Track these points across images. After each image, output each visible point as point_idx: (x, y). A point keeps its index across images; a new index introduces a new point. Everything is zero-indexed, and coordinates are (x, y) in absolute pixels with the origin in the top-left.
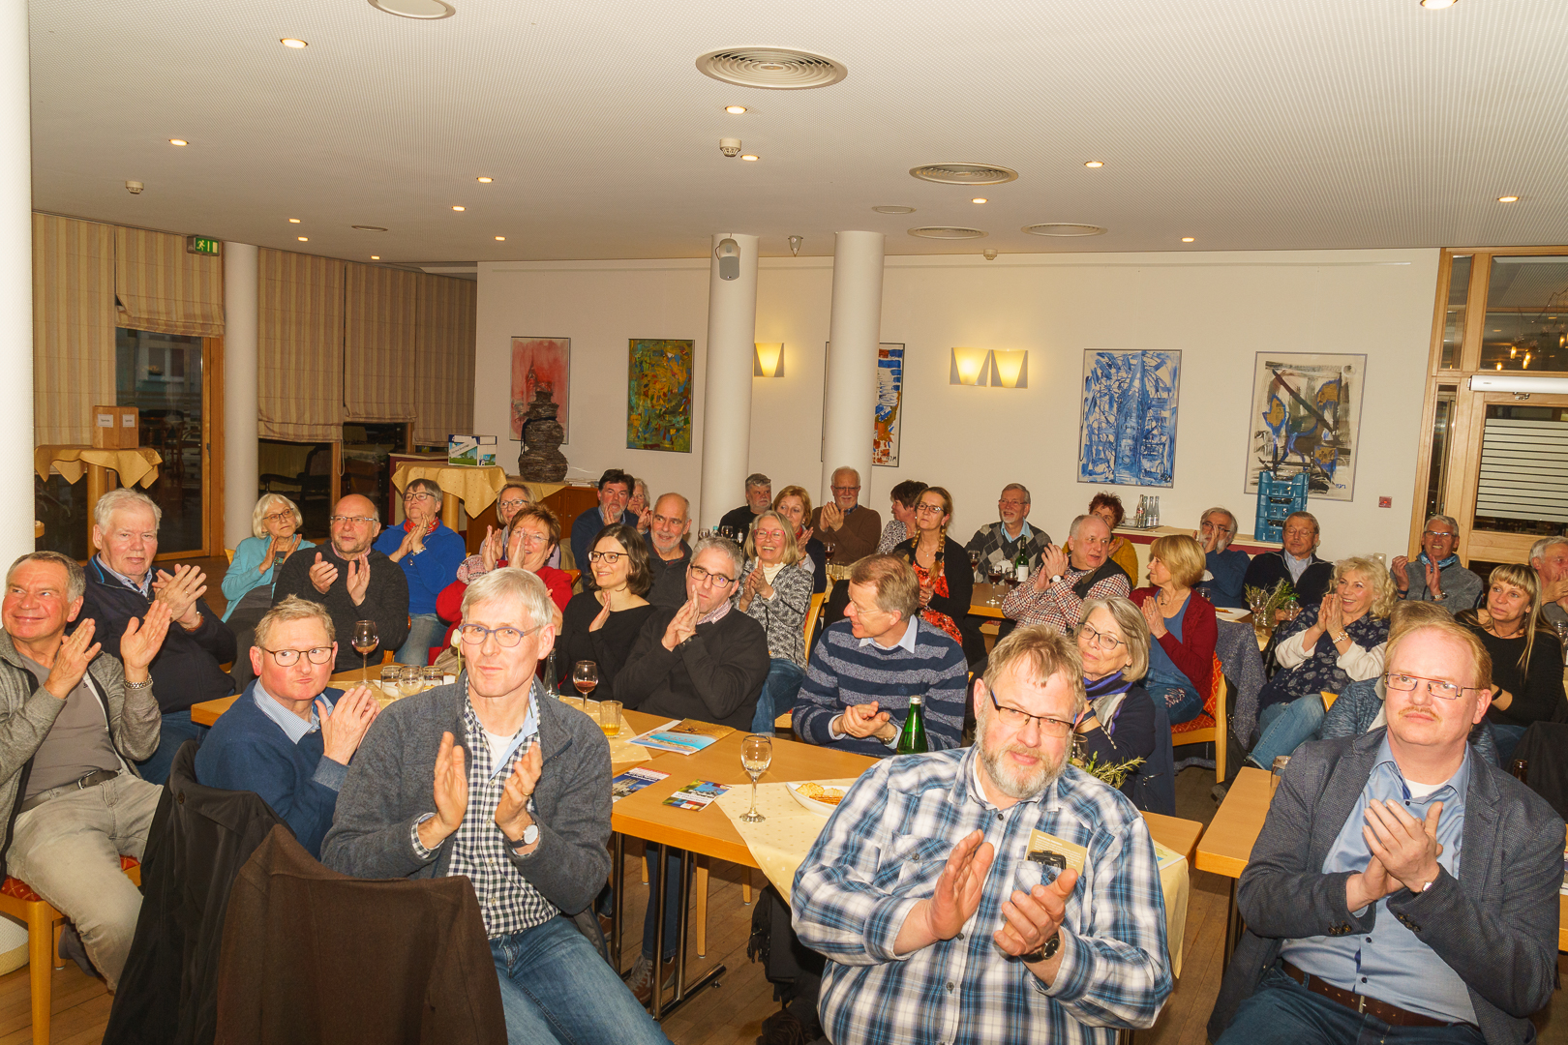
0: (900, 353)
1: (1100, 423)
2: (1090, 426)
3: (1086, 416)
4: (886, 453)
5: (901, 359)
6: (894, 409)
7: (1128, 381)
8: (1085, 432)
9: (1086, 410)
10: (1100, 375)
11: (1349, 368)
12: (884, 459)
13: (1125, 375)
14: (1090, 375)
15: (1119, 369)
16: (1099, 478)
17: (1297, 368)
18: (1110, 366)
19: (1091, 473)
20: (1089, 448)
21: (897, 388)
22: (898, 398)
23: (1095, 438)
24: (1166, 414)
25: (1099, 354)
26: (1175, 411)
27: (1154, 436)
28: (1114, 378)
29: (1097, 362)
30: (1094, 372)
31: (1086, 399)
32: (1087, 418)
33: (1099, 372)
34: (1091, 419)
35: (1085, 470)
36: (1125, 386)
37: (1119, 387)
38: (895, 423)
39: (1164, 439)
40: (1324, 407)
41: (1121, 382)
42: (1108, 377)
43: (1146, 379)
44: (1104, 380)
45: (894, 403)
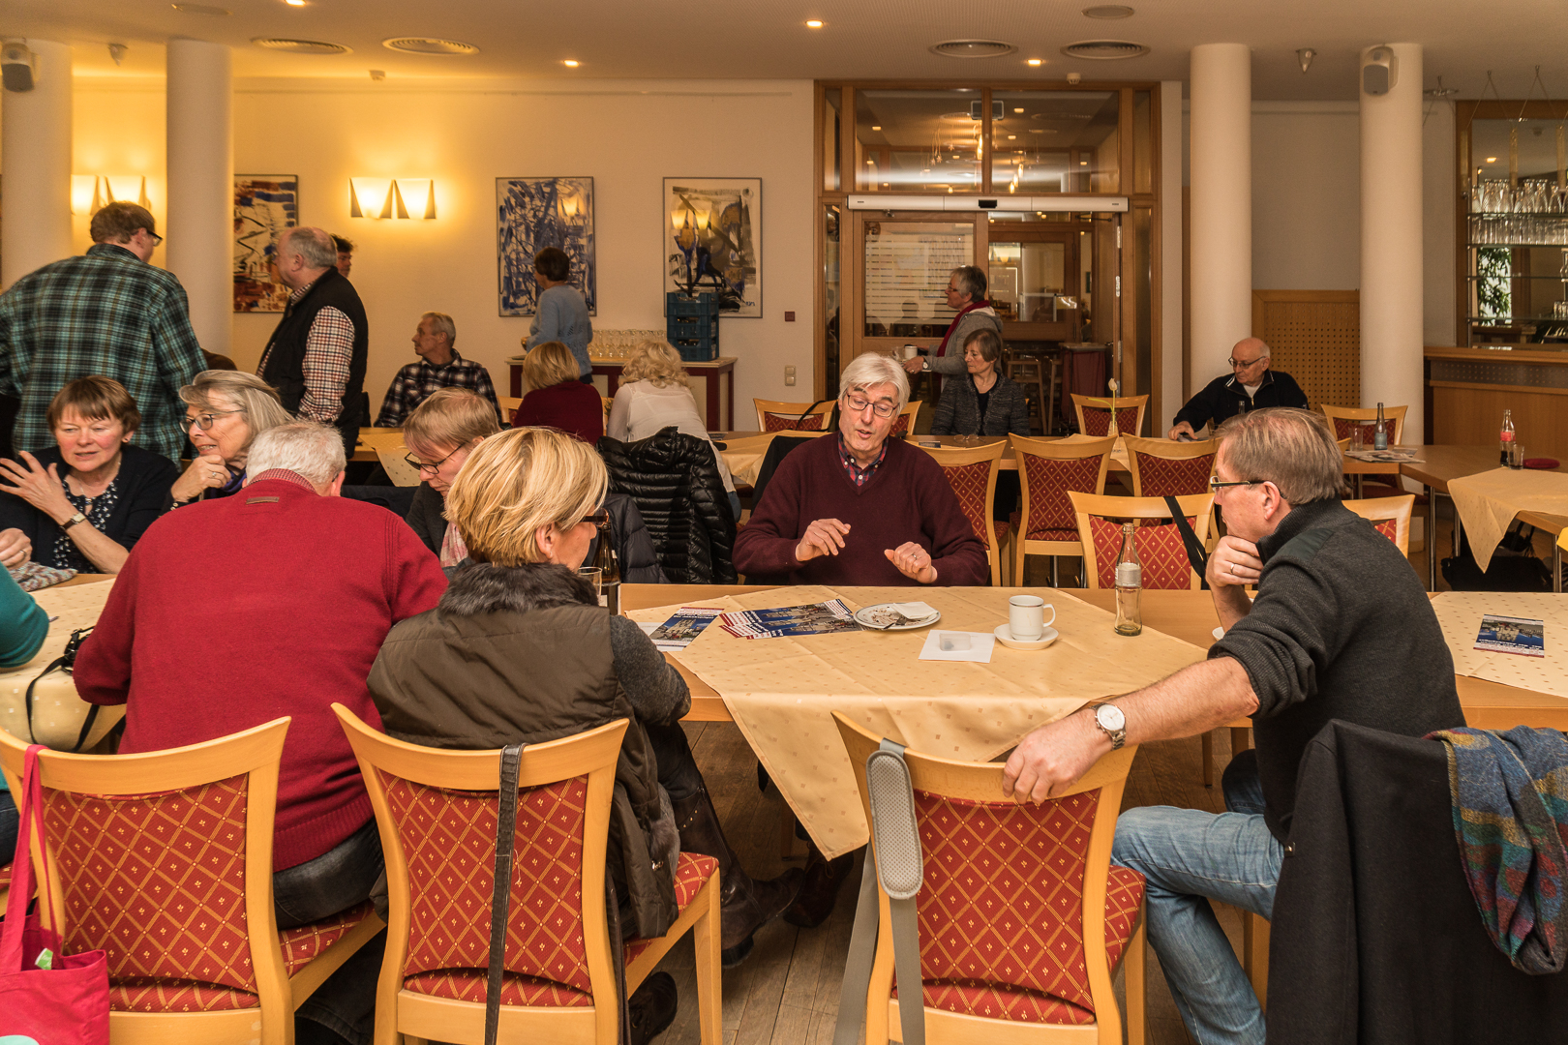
0: (293, 186)
1: (518, 254)
2: (508, 258)
3: (503, 247)
5: (294, 193)
7: (543, 209)
8: (503, 263)
9: (503, 240)
10: (513, 204)
11: (747, 191)
13: (539, 204)
14: (504, 204)
15: (532, 197)
16: (521, 311)
17: (702, 192)
18: (523, 195)
19: (513, 306)
20: (508, 280)
23: (514, 269)
24: (583, 241)
25: (511, 183)
26: (592, 238)
28: (529, 207)
29: (511, 191)
30: (507, 201)
31: (502, 230)
32: (504, 250)
33: (513, 201)
34: (509, 249)
35: (506, 304)
36: (541, 214)
37: (535, 216)
39: (583, 267)
40: (728, 230)
41: (535, 211)
42: (523, 206)
44: (518, 210)
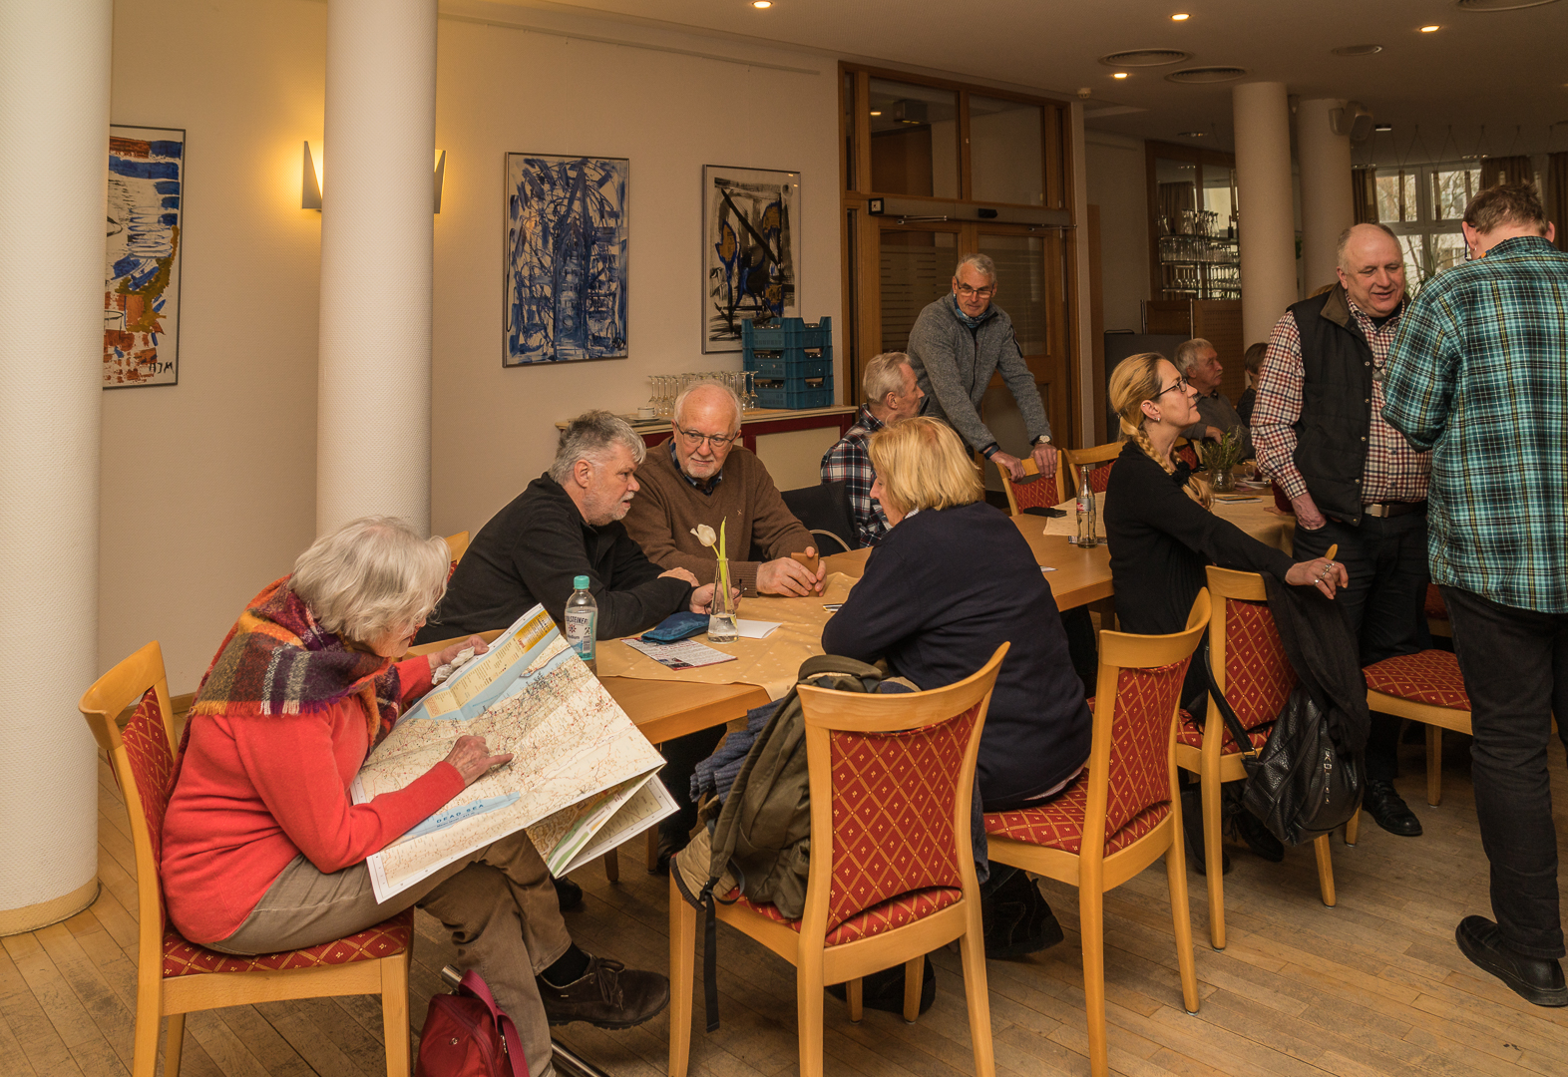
0: (174, 149)
1: (532, 269)
2: (518, 274)
3: (511, 258)
4: (149, 358)
5: (178, 161)
6: (165, 264)
7: (566, 202)
8: (513, 284)
9: (513, 248)
10: (529, 193)
11: (786, 188)
12: (144, 370)
13: (562, 194)
14: (517, 194)
15: (553, 184)
16: (535, 356)
17: (744, 187)
18: (542, 180)
19: (524, 349)
20: (518, 308)
21: (170, 220)
22: (174, 241)
23: (526, 293)
24: (614, 250)
25: (527, 161)
26: (624, 245)
27: (601, 283)
28: (548, 198)
29: (526, 173)
30: (521, 189)
31: (512, 232)
32: (514, 262)
33: (528, 188)
34: (520, 262)
35: (516, 347)
36: (563, 210)
37: (555, 212)
38: (169, 293)
39: (614, 286)
40: (768, 237)
41: (557, 204)
42: (541, 198)
43: (588, 200)
44: (534, 202)
45: (165, 249)
